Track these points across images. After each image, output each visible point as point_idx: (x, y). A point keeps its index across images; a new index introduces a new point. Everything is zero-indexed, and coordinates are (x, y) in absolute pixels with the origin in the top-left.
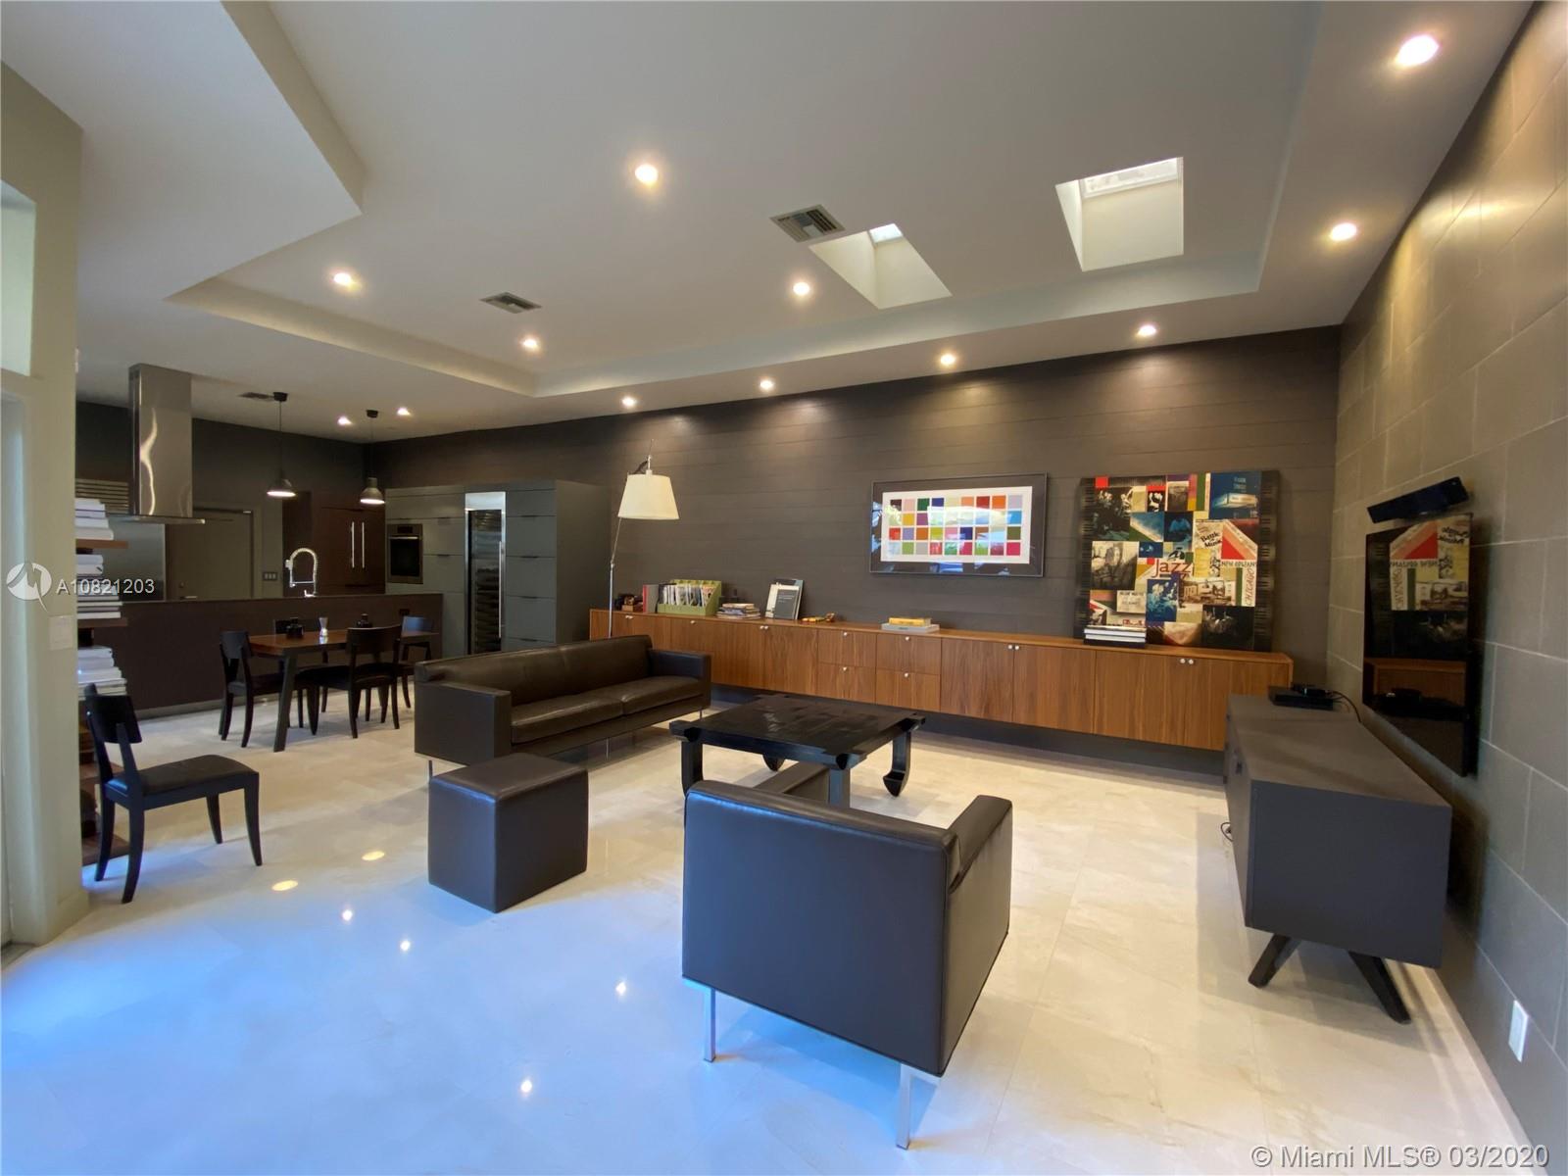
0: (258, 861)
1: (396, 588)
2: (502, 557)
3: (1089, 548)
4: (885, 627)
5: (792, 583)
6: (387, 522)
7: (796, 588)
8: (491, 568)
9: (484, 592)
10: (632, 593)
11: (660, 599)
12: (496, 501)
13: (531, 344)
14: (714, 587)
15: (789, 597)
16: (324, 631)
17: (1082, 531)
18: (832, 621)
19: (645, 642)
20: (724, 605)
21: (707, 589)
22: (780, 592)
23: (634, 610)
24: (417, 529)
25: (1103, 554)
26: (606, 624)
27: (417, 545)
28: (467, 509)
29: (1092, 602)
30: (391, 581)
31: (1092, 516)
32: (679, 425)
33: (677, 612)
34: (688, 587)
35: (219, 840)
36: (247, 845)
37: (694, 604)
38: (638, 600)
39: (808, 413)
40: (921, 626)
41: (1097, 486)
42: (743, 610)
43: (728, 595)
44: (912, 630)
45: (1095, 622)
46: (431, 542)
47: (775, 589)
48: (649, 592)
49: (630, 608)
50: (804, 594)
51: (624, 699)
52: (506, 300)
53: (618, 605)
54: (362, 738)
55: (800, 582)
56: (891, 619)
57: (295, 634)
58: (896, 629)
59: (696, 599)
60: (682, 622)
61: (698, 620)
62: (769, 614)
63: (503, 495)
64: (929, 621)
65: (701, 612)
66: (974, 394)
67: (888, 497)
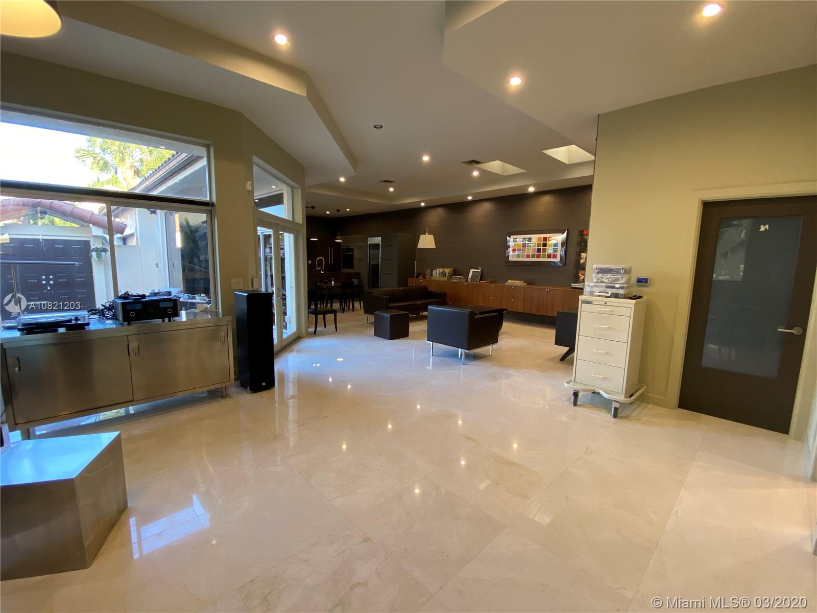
0: (336, 331)
1: (346, 270)
2: (380, 260)
3: (580, 255)
4: (506, 283)
5: (478, 269)
6: (342, 248)
7: (479, 270)
8: (376, 264)
9: (374, 271)
10: (422, 272)
11: (432, 275)
12: (377, 240)
13: (391, 190)
14: (450, 270)
15: (476, 274)
16: (333, 282)
17: (578, 250)
18: (491, 282)
19: (426, 288)
20: (453, 276)
21: (448, 271)
22: (473, 272)
23: (423, 278)
24: (352, 250)
25: (584, 258)
26: (413, 282)
27: (352, 256)
28: (368, 243)
29: (580, 275)
30: (343, 268)
31: (582, 244)
32: (440, 211)
33: (437, 279)
34: (441, 270)
35: (325, 327)
36: (335, 328)
37: (443, 276)
38: (424, 275)
39: (487, 206)
40: (518, 283)
41: (584, 233)
42: (459, 278)
43: (455, 273)
44: (515, 285)
45: (580, 282)
46: (357, 254)
47: (472, 271)
48: (428, 272)
49: (422, 278)
50: (482, 272)
51: (419, 303)
52: (386, 181)
53: (418, 277)
54: (345, 313)
55: (481, 268)
56: (509, 281)
57: (326, 283)
58: (510, 284)
59: (444, 274)
60: (439, 282)
61: (444, 281)
62: (469, 280)
63: (380, 238)
64: (523, 282)
65: (445, 279)
66: (547, 199)
67: (512, 237)
